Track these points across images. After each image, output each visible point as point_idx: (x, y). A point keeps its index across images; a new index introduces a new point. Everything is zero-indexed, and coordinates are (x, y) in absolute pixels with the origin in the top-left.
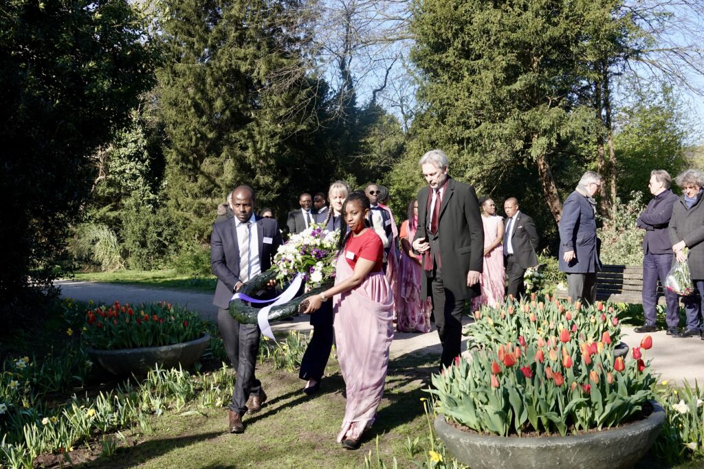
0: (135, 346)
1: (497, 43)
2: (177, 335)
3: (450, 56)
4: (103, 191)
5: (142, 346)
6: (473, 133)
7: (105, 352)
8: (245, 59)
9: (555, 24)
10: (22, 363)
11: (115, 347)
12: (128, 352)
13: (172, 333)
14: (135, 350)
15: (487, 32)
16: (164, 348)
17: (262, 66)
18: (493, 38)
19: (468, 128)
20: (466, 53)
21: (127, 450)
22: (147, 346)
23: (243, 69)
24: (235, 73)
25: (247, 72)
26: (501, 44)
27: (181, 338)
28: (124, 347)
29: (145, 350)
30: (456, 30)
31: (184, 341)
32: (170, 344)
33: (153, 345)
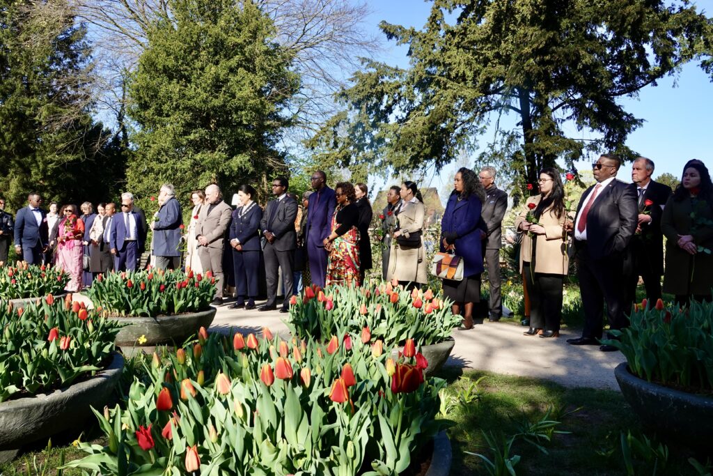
1: (177, 107)
3: (149, 113)
6: (163, 166)
8: (29, 105)
9: (217, 97)
15: (170, 99)
17: (43, 111)
18: (175, 103)
19: (161, 162)
20: (159, 112)
23: (27, 113)
24: (21, 115)
25: (30, 115)
26: (180, 108)
30: (152, 96)
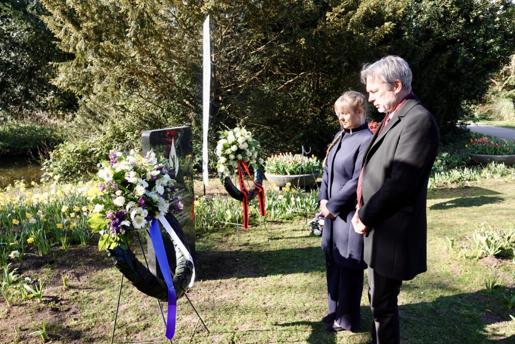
0: (487, 154)
2: (506, 152)
4: (512, 83)
5: (489, 154)
7: (474, 155)
10: (445, 155)
11: (479, 153)
12: (483, 156)
13: (504, 151)
14: (486, 155)
16: (498, 156)
21: (469, 187)
22: (492, 154)
27: (508, 153)
28: (482, 154)
29: (491, 156)
31: (509, 154)
32: (502, 155)
33: (494, 154)
